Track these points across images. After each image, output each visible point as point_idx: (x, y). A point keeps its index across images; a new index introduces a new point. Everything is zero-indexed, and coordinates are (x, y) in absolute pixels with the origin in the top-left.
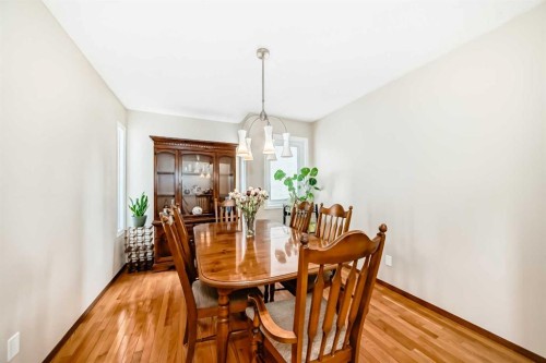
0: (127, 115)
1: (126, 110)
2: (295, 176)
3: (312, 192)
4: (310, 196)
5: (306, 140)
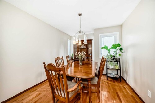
1: (71, 36)
2: (112, 47)
3: (120, 53)
4: (120, 55)
5: (118, 33)
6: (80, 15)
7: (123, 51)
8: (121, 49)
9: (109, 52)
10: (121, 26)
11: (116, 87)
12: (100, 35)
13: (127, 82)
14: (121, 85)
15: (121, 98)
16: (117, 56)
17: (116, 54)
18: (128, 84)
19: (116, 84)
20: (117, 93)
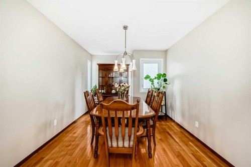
0: (91, 57)
1: (91, 55)
2: (155, 77)
3: (165, 85)
4: (164, 87)
5: (162, 60)
6: (125, 28)
7: (167, 82)
8: (165, 80)
9: (153, 84)
10: (166, 52)
11: (164, 127)
12: (141, 59)
13: (173, 119)
14: (168, 123)
15: (173, 136)
16: (162, 89)
17: (161, 86)
18: (174, 121)
19: (163, 123)
20: (168, 133)
